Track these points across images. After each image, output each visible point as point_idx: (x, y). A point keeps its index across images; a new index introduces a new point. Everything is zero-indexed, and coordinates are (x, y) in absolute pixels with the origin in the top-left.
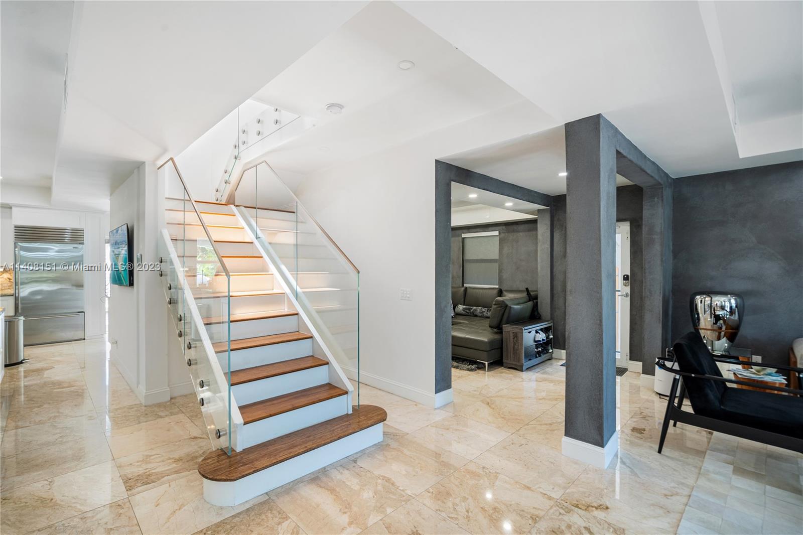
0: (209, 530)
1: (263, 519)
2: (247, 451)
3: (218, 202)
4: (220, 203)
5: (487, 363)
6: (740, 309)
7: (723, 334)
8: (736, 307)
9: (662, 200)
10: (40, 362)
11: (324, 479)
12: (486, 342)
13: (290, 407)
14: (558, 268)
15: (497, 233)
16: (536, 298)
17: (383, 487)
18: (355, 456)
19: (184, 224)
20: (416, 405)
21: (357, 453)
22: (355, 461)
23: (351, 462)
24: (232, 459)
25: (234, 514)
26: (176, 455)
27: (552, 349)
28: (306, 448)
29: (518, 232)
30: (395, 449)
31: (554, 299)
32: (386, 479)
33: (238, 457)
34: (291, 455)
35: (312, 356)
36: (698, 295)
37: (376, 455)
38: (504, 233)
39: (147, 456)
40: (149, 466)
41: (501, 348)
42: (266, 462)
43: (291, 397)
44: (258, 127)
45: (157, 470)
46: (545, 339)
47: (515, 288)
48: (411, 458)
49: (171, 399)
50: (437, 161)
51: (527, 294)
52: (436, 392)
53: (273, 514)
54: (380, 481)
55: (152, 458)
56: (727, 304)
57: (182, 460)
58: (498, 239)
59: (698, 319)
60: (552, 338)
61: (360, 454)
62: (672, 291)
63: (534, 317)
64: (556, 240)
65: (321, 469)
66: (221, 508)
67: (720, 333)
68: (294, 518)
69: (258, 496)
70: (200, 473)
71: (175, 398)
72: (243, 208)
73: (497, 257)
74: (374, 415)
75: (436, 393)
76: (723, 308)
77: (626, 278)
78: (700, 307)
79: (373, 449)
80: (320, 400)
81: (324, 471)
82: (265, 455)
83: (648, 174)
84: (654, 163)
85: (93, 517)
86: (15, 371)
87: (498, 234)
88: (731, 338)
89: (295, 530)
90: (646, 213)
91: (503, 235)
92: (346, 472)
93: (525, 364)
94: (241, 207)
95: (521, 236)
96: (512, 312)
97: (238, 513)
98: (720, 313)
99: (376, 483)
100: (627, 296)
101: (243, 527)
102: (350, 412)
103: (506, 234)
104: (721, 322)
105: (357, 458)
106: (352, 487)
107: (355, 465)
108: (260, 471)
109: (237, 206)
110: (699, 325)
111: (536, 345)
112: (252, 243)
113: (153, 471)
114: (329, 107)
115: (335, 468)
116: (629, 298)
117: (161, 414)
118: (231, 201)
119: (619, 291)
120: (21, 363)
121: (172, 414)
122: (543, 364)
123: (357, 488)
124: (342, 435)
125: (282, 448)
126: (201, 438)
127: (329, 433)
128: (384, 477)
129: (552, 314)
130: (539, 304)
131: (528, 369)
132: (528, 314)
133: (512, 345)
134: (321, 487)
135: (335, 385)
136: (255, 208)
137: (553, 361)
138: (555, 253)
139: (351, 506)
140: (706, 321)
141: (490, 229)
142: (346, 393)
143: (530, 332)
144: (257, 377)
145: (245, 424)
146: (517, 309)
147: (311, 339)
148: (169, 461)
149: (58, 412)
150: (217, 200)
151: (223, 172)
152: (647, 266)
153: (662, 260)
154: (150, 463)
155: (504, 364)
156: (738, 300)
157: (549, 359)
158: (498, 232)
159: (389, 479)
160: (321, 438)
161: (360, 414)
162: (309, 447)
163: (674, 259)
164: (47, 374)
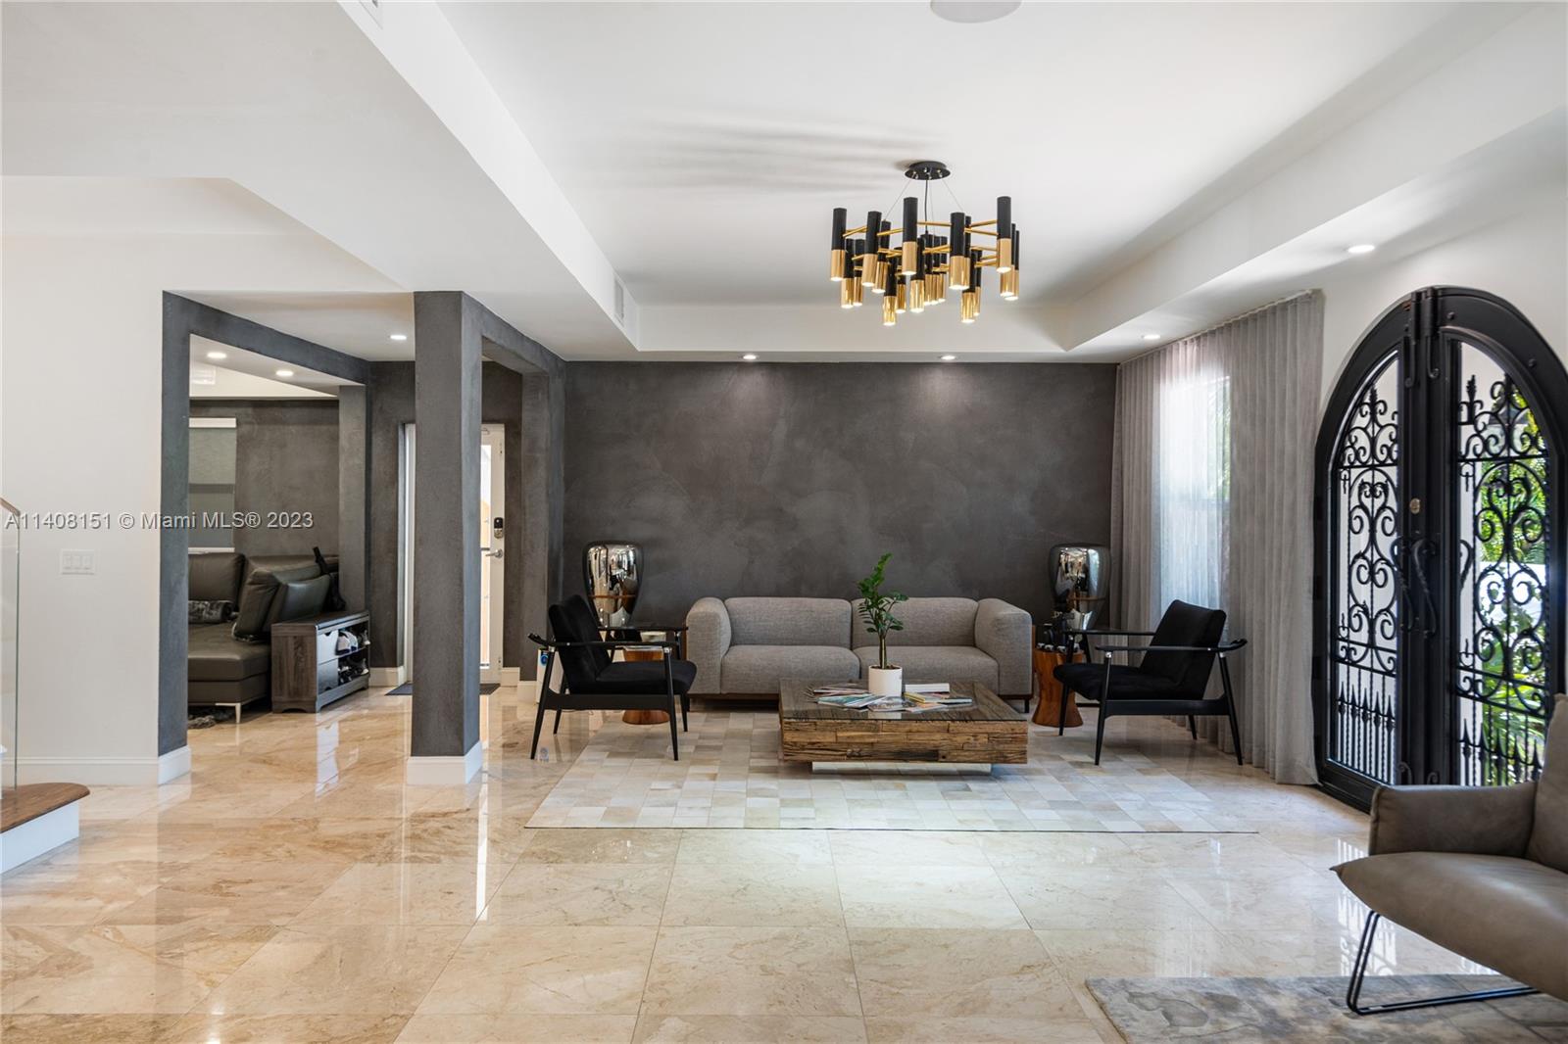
5: (238, 706)
6: (639, 567)
7: (620, 601)
8: (635, 563)
9: (548, 398)
12: (237, 662)
14: (379, 505)
15: (231, 423)
16: (335, 567)
27: (368, 668)
29: (284, 423)
31: (372, 569)
36: (592, 547)
38: (251, 423)
41: (268, 674)
46: (357, 646)
47: (276, 551)
50: (167, 296)
51: (317, 561)
52: (162, 751)
56: (625, 559)
58: (234, 436)
59: (593, 586)
60: (367, 646)
62: (564, 544)
63: (331, 606)
64: (376, 450)
67: (616, 601)
73: (230, 478)
75: (159, 755)
76: (619, 565)
77: (498, 523)
78: (594, 564)
83: (527, 361)
84: (535, 343)
87: (234, 425)
88: (630, 607)
90: (526, 416)
91: (245, 428)
93: (318, 697)
95: (293, 434)
96: (292, 597)
98: (616, 572)
100: (499, 556)
103: (256, 427)
104: (618, 585)
110: (594, 593)
111: (340, 660)
116: (502, 559)
119: (488, 549)
122: (353, 697)
129: (368, 599)
130: (341, 579)
131: (325, 708)
132: (319, 600)
133: (293, 662)
137: (370, 691)
138: (374, 476)
140: (601, 585)
141: (213, 410)
143: (328, 634)
146: (300, 589)
152: (527, 503)
153: (548, 495)
155: (274, 707)
156: (637, 551)
157: (363, 689)
158: (234, 420)
163: (566, 490)
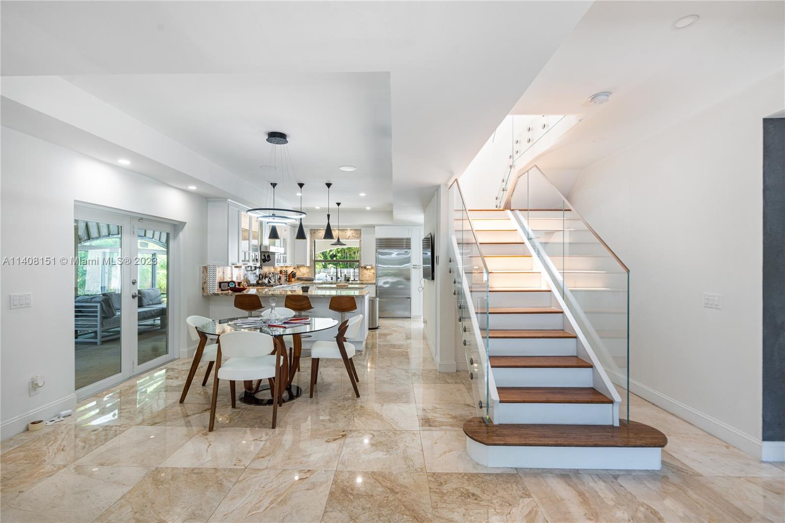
0: (466, 476)
1: (508, 487)
2: (501, 426)
3: (497, 209)
4: (499, 209)
10: (386, 329)
11: (575, 480)
13: (545, 399)
17: (645, 517)
18: (617, 473)
19: (462, 231)
20: (727, 447)
21: (620, 470)
22: (616, 477)
23: (611, 476)
24: (489, 428)
25: (486, 472)
26: (454, 413)
28: (556, 443)
30: (676, 485)
32: (652, 510)
33: (494, 428)
34: (540, 443)
35: (576, 356)
37: (646, 482)
39: (435, 407)
40: (435, 415)
42: (515, 440)
43: (549, 391)
44: (529, 135)
45: (439, 419)
48: (698, 503)
49: (457, 371)
52: (765, 439)
53: (518, 487)
54: (642, 509)
55: (438, 410)
57: (456, 418)
61: (625, 473)
65: (574, 470)
66: (478, 464)
68: (536, 500)
69: (508, 468)
70: (464, 430)
71: (459, 371)
72: (518, 211)
74: (647, 436)
75: (762, 440)
79: (644, 474)
80: (577, 401)
81: (577, 472)
82: (517, 434)
85: (399, 435)
86: (374, 333)
89: (535, 509)
92: (601, 483)
94: (516, 211)
97: (489, 474)
99: (637, 509)
101: (491, 485)
102: (617, 424)
105: (619, 475)
106: (605, 500)
107: (615, 481)
108: (509, 446)
109: (512, 210)
112: (523, 243)
113: (437, 419)
114: (592, 98)
115: (590, 475)
117: (449, 381)
118: (508, 206)
120: (377, 328)
121: (456, 383)
123: (611, 503)
124: (600, 443)
125: (533, 434)
126: (473, 407)
127: (584, 437)
128: (649, 507)
134: (569, 485)
135: (600, 391)
136: (527, 210)
139: (599, 516)
142: (611, 402)
144: (515, 365)
145: (501, 402)
147: (575, 339)
148: (449, 416)
149: (391, 363)
150: (497, 207)
151: (501, 181)
154: (436, 413)
159: (655, 512)
160: (574, 438)
161: (630, 431)
162: (559, 442)
164: (388, 337)
